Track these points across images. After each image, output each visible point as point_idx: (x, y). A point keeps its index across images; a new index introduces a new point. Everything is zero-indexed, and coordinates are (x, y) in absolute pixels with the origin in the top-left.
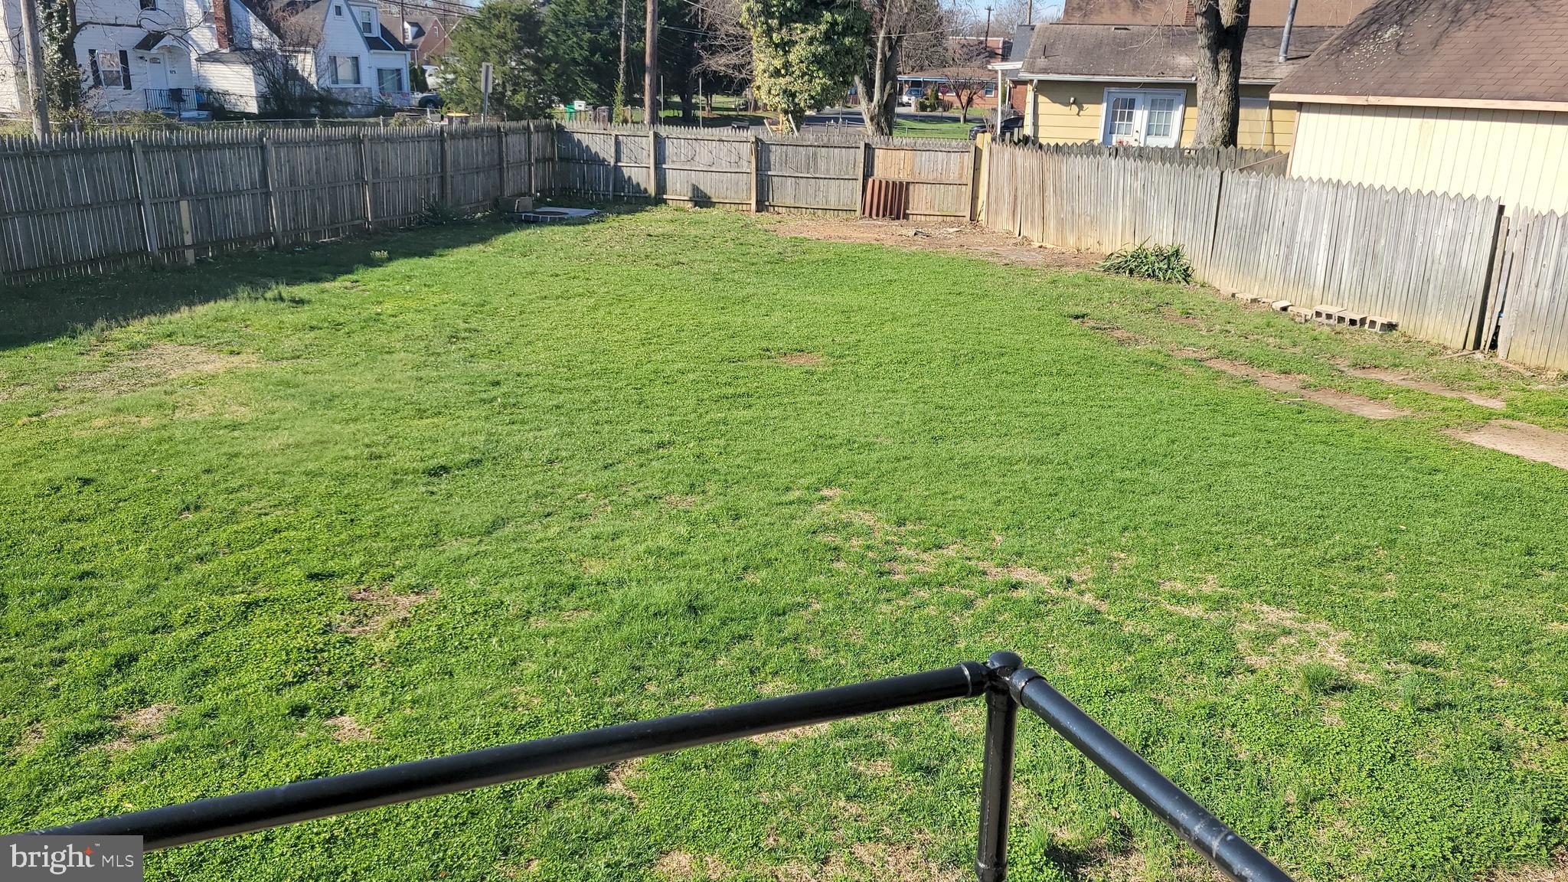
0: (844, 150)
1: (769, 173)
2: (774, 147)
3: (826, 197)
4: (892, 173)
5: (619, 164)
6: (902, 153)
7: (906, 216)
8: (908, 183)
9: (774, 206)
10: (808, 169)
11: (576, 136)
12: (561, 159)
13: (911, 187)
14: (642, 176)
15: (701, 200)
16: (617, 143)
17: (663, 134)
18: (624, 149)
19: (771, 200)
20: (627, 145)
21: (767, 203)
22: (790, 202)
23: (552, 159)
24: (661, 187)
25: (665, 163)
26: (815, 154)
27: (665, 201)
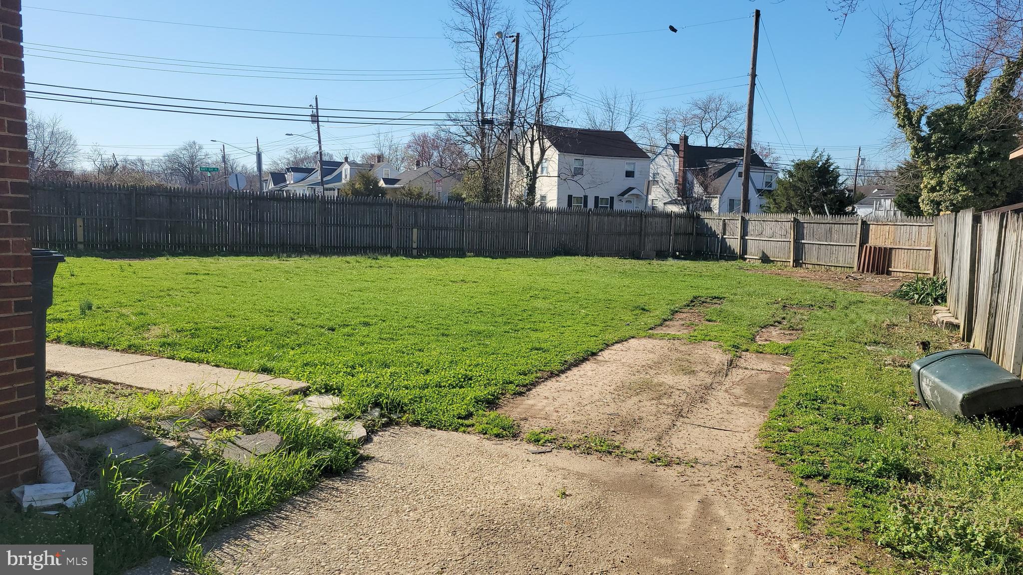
0: (849, 225)
1: (803, 241)
2: (806, 224)
3: (837, 258)
4: (881, 241)
5: (725, 237)
6: (888, 227)
7: (889, 273)
8: (891, 249)
9: (805, 264)
10: (826, 239)
11: (706, 221)
12: (697, 234)
13: (894, 251)
14: (735, 244)
15: (765, 259)
16: (724, 225)
17: (747, 218)
18: (728, 228)
19: (804, 259)
20: (730, 226)
21: (801, 262)
22: (814, 261)
23: (692, 234)
24: (744, 250)
25: (747, 236)
26: (830, 230)
27: (745, 259)
